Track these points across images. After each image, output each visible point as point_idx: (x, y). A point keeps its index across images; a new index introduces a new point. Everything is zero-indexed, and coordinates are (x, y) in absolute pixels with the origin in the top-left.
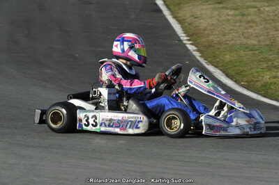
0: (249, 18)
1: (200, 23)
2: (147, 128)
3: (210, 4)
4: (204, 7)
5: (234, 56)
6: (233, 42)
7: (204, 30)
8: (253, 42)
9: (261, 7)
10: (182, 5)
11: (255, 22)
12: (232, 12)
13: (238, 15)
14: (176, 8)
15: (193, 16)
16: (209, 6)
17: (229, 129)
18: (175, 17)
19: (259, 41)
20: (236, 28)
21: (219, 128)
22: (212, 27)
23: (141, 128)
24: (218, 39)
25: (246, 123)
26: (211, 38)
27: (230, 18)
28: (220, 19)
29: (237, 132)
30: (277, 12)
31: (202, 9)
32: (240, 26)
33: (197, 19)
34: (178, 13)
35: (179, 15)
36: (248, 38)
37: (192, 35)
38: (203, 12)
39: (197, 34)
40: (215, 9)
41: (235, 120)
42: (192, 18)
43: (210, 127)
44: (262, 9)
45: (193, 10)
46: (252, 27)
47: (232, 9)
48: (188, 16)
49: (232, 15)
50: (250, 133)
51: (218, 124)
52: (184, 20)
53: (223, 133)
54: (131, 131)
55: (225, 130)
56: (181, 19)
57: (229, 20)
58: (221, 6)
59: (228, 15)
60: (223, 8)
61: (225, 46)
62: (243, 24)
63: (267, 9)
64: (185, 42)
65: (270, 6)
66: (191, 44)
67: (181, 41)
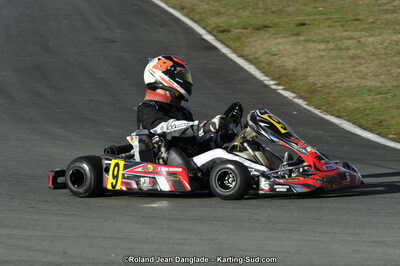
0: (351, 52)
3: (285, 37)
4: (279, 40)
5: (357, 103)
6: (345, 84)
7: (294, 70)
8: (373, 83)
9: (360, 37)
10: (243, 40)
11: (362, 58)
12: (323, 46)
13: (333, 50)
14: (237, 44)
15: (268, 53)
16: (285, 40)
18: (241, 56)
19: (382, 82)
20: (339, 66)
22: (305, 67)
24: (322, 81)
26: (310, 80)
27: (323, 54)
28: (310, 55)
30: (385, 44)
31: (279, 44)
32: (343, 63)
33: (276, 57)
34: (243, 51)
35: (245, 53)
36: (363, 78)
37: (280, 77)
38: (281, 47)
39: (286, 76)
40: (299, 42)
42: (267, 56)
44: (363, 40)
45: (266, 45)
46: (360, 64)
47: (320, 42)
48: (260, 53)
49: (325, 50)
52: (256, 58)
56: (250, 57)
57: (321, 57)
58: (302, 38)
59: (319, 50)
60: (307, 41)
61: (337, 90)
62: (346, 61)
63: (370, 40)
64: (274, 87)
65: (372, 36)
66: (284, 89)
67: (267, 86)
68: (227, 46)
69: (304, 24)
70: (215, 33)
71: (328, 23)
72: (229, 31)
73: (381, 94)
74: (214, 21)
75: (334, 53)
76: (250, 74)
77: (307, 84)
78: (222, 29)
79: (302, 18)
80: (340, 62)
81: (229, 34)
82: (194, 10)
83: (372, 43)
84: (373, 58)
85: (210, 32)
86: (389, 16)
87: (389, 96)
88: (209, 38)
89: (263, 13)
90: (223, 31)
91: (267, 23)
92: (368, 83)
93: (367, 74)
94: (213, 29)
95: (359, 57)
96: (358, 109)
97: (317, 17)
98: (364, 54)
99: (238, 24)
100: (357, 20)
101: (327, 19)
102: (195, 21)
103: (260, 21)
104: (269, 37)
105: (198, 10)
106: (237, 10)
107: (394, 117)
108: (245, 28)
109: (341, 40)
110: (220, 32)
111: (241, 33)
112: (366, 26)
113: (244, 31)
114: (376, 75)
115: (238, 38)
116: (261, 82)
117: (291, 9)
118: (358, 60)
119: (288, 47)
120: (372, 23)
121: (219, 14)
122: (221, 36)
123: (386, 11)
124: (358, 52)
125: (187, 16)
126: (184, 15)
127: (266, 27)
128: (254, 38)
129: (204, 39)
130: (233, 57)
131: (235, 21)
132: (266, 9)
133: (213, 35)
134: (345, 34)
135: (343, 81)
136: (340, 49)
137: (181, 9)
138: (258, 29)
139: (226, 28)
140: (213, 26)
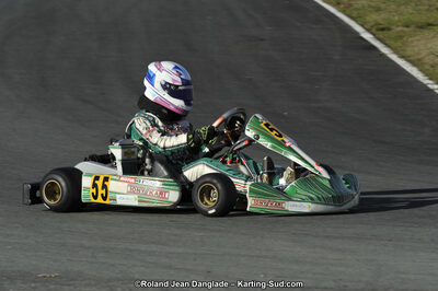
70: (374, 30)
72: (389, 29)
74: (373, 18)
76: (412, 77)
81: (390, 32)
82: (351, 5)
85: (368, 30)
88: (367, 36)
89: (428, 10)
90: (383, 29)
91: (431, 21)
99: (399, 21)
103: (423, 19)
104: (433, 37)
105: (356, 6)
106: (399, 6)
110: (379, 30)
111: (402, 31)
113: (406, 29)
115: (400, 37)
116: (425, 85)
121: (378, 10)
122: (381, 34)
125: (344, 12)
128: (417, 38)
129: (362, 38)
130: (394, 57)
131: (396, 18)
133: (372, 33)
137: (337, 4)
140: (373, 23)
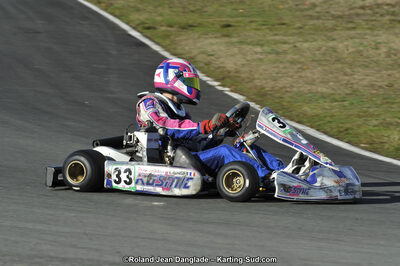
0: (289, 57)
1: (223, 63)
2: (199, 188)
7: (236, 72)
9: (295, 42)
10: (172, 37)
12: (258, 49)
13: (270, 53)
14: (168, 42)
15: (203, 53)
16: (217, 40)
17: (311, 192)
21: (298, 190)
23: (191, 188)
25: (335, 184)
27: (259, 56)
28: (248, 58)
29: (323, 196)
30: (323, 50)
31: (212, 44)
34: (175, 49)
35: (179, 51)
38: (215, 47)
40: (232, 43)
41: (319, 179)
42: (204, 56)
43: (285, 188)
44: (298, 45)
45: (199, 45)
48: (195, 52)
49: (261, 53)
50: (339, 197)
51: (295, 184)
53: (302, 197)
54: (177, 192)
55: (305, 192)
57: (260, 59)
59: (256, 53)
60: (241, 42)
62: (288, 65)
63: (306, 45)
64: (220, 88)
65: (306, 41)
66: (232, 91)
67: (212, 87)
68: (157, 43)
69: (229, 26)
71: (254, 25)
73: (336, 101)
75: (272, 57)
77: (256, 87)
78: (147, 25)
79: (225, 20)
80: (281, 66)
83: (308, 49)
84: (315, 64)
86: (315, 22)
87: (346, 103)
92: (319, 89)
93: (314, 80)
94: (138, 25)
95: (300, 63)
96: (317, 115)
97: (240, 19)
98: (303, 60)
100: (283, 24)
101: (252, 22)
102: (115, 16)
107: (359, 126)
108: (171, 26)
109: (275, 44)
112: (294, 31)
114: (325, 82)
117: (210, 9)
118: (299, 66)
119: (222, 48)
120: (301, 28)
123: (311, 17)
124: (296, 57)
126: (102, 9)
127: (191, 26)
132: (184, 8)
134: (277, 38)
135: (292, 86)
136: (278, 53)
138: (183, 28)
139: (151, 25)
